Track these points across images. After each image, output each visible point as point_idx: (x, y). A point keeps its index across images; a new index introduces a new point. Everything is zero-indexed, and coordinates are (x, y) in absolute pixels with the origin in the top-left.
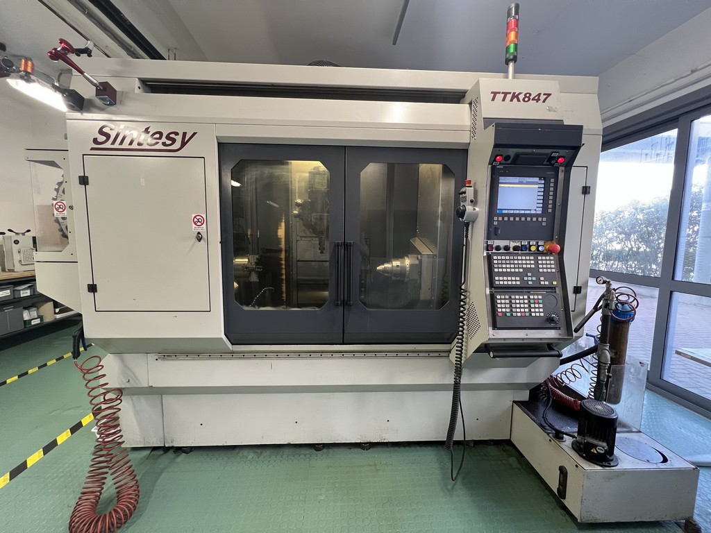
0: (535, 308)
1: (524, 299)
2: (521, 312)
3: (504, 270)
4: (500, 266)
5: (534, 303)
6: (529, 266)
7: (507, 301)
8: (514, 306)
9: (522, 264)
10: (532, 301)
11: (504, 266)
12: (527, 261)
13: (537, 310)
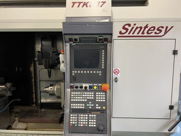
0: (91, 122)
1: (85, 117)
2: (83, 124)
3: (77, 100)
4: (74, 98)
5: (91, 119)
6: (90, 98)
7: (76, 118)
8: (79, 120)
9: (87, 97)
10: (90, 118)
11: (77, 98)
12: (90, 95)
13: (92, 123)
